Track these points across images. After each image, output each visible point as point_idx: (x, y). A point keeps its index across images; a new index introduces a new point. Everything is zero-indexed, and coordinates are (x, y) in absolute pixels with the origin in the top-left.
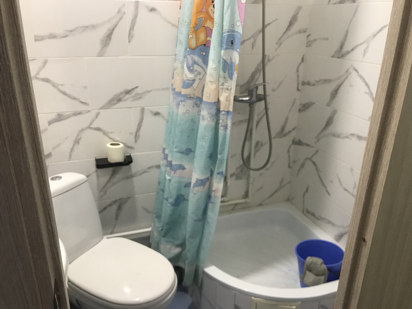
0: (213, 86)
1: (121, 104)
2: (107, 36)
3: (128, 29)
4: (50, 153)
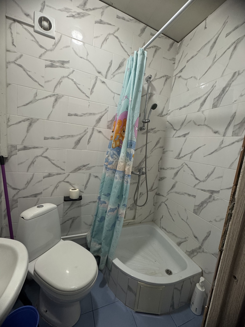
0: (122, 164)
1: (80, 171)
2: (78, 141)
3: (88, 138)
4: (42, 192)
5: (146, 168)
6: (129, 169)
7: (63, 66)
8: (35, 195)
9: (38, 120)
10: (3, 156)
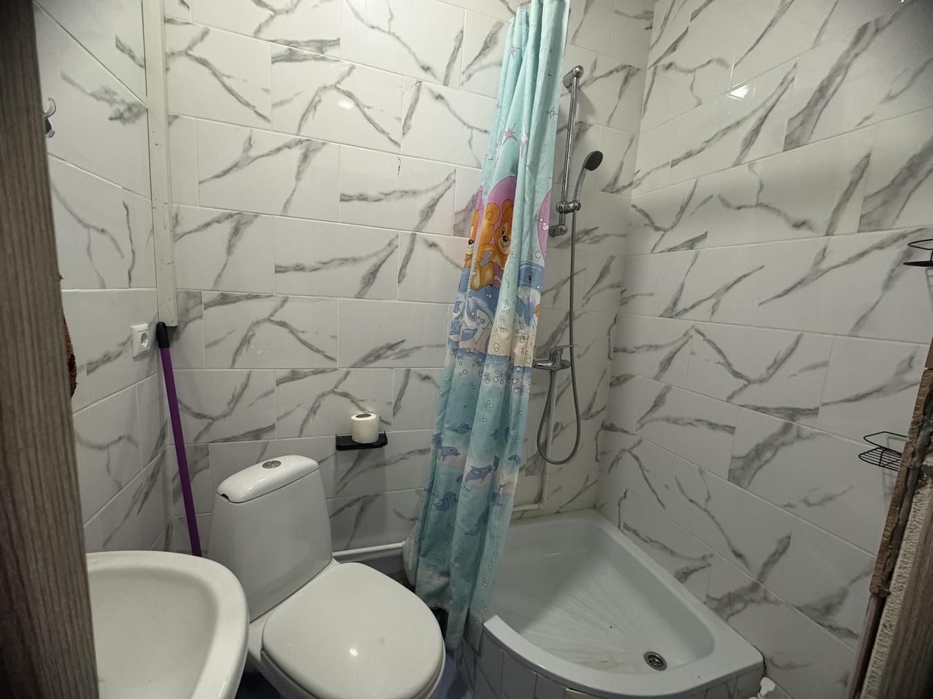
0: (505, 335)
1: (380, 362)
2: (371, 273)
3: (399, 266)
4: (274, 425)
5: (571, 348)
6: (524, 351)
7: (322, 55)
8: (257, 434)
9: (256, 216)
10: (164, 324)
